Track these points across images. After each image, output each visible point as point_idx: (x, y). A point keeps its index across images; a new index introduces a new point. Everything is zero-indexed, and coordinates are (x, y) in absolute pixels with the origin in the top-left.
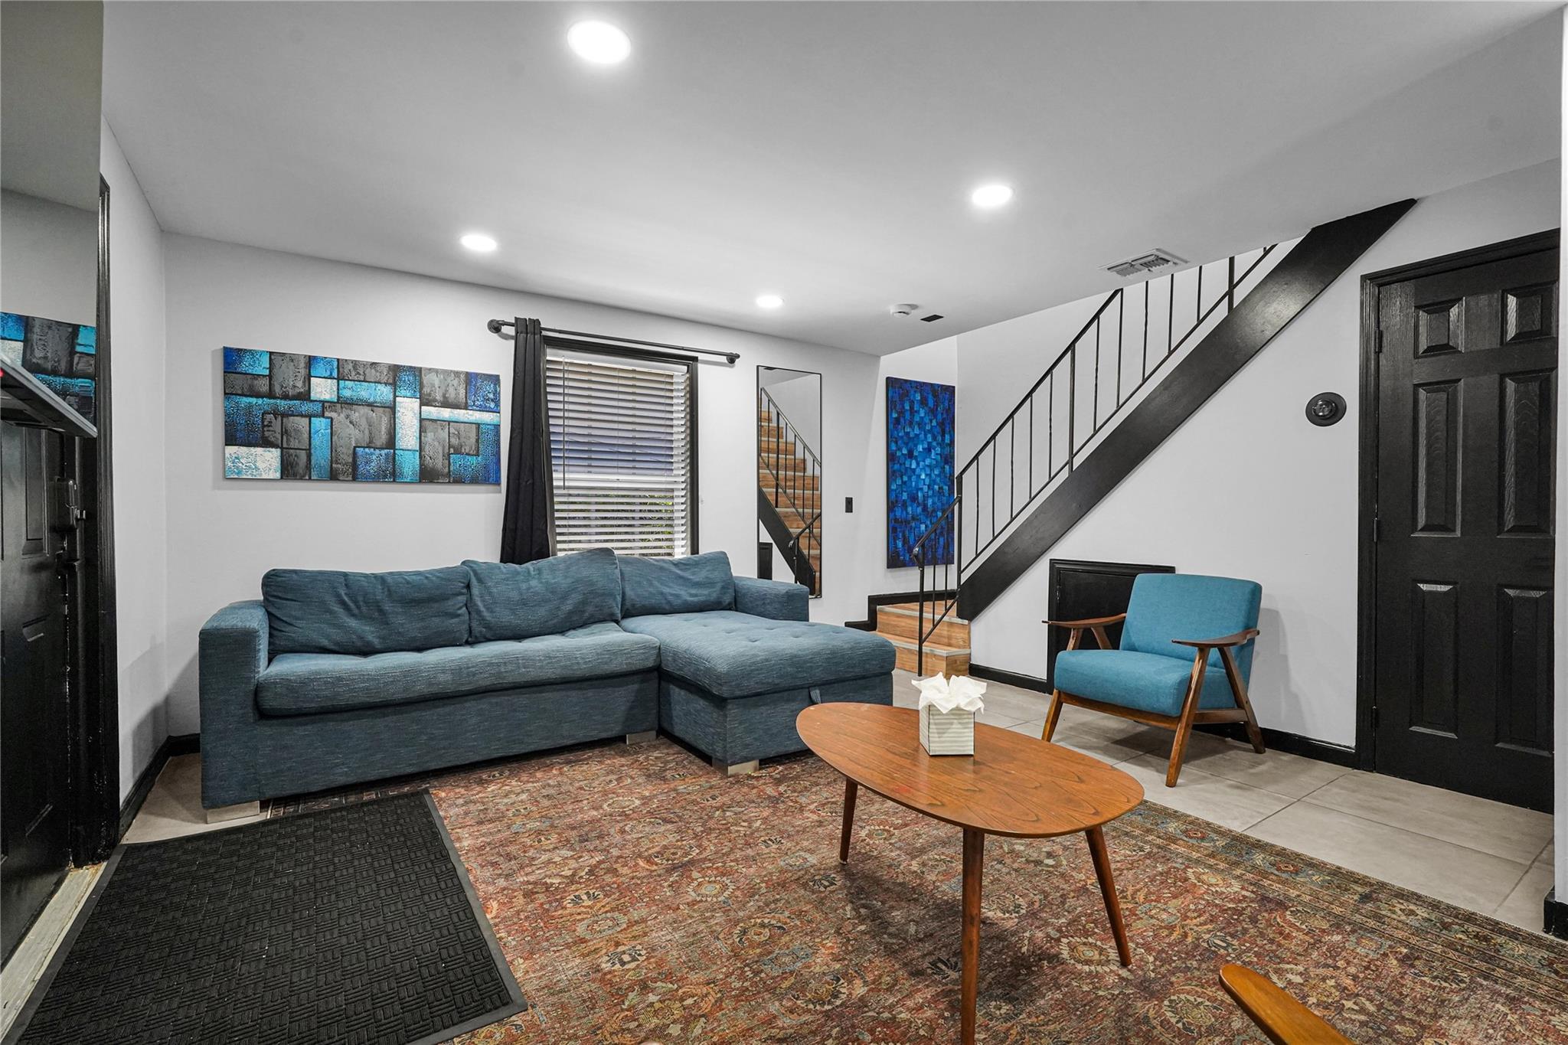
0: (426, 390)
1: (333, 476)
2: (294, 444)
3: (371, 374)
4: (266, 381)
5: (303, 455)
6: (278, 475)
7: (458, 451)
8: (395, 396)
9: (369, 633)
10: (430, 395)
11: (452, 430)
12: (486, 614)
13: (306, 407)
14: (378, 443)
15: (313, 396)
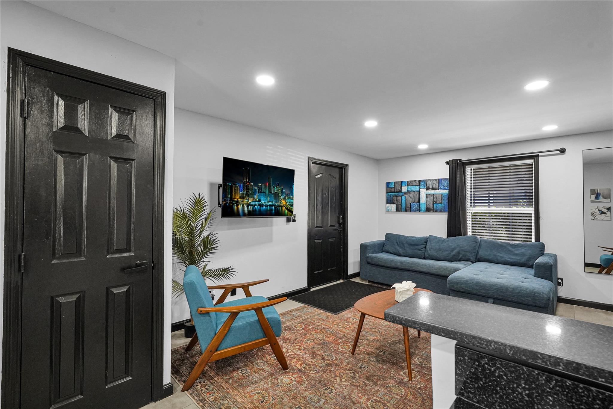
0: (427, 186)
1: (406, 211)
2: (398, 203)
3: (414, 184)
4: (393, 189)
5: (400, 205)
6: (395, 211)
7: (436, 203)
8: (420, 189)
9: (401, 251)
10: (428, 187)
11: (434, 197)
12: (429, 251)
13: (401, 194)
14: (416, 202)
15: (402, 191)
